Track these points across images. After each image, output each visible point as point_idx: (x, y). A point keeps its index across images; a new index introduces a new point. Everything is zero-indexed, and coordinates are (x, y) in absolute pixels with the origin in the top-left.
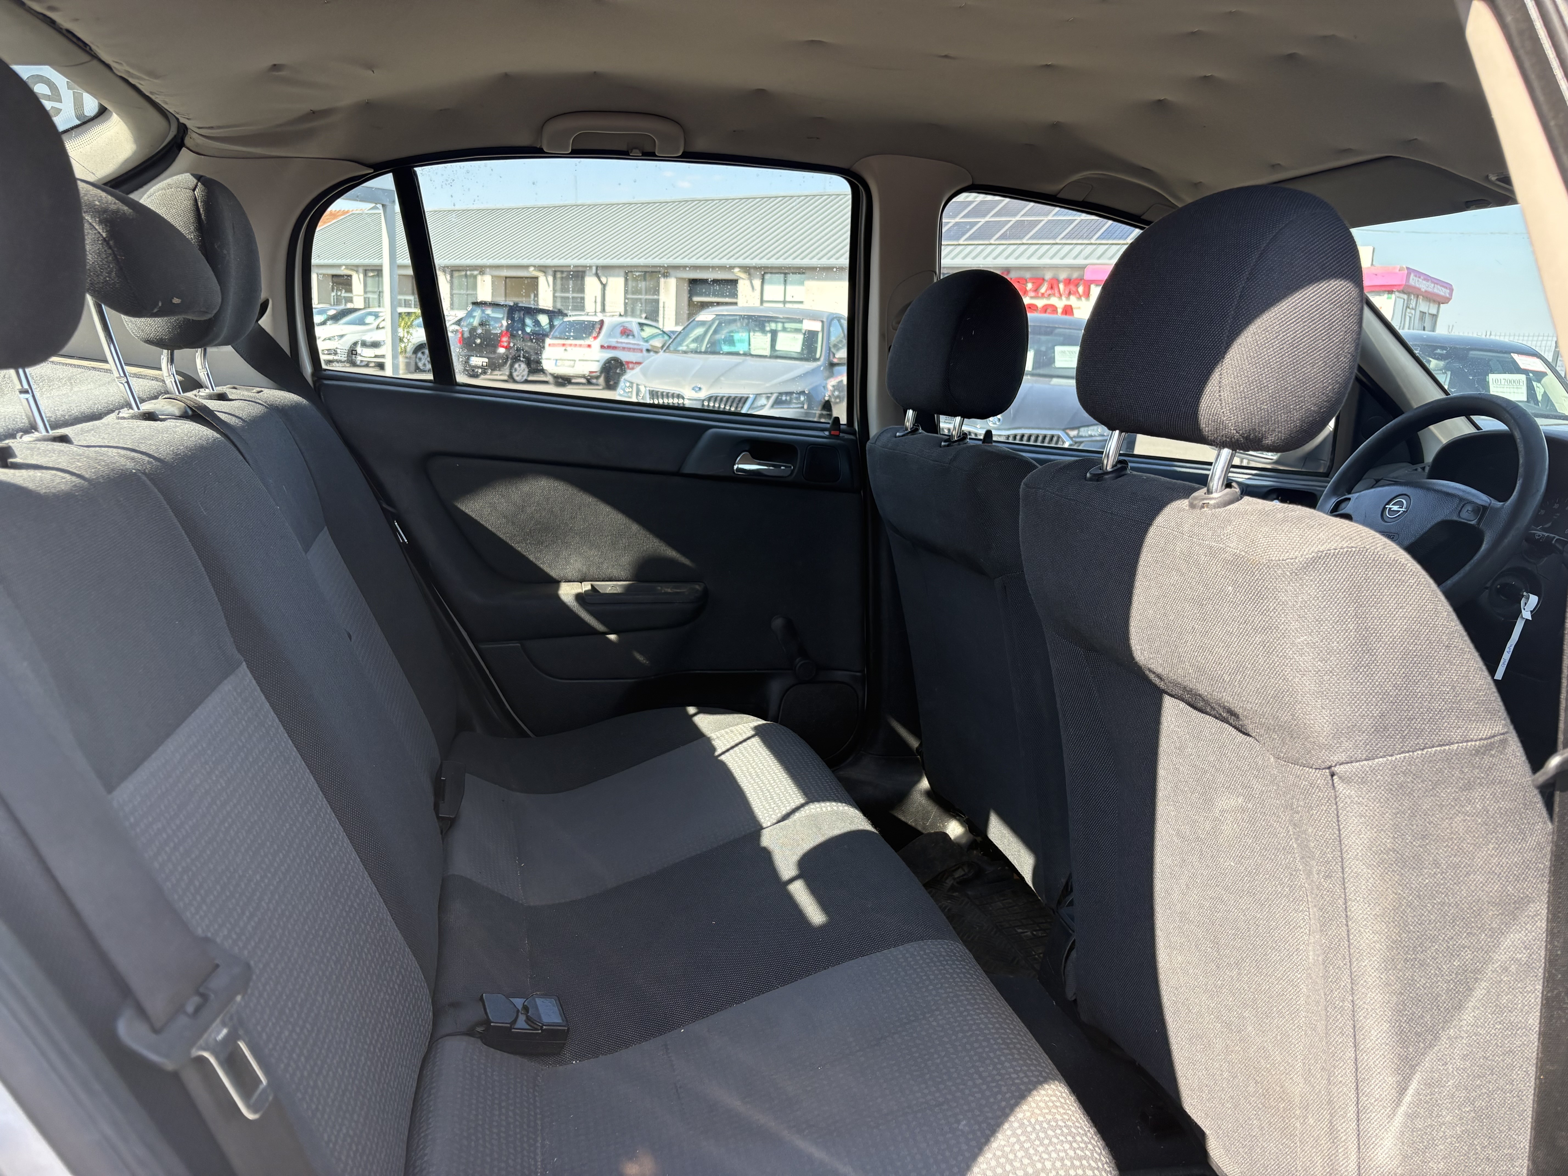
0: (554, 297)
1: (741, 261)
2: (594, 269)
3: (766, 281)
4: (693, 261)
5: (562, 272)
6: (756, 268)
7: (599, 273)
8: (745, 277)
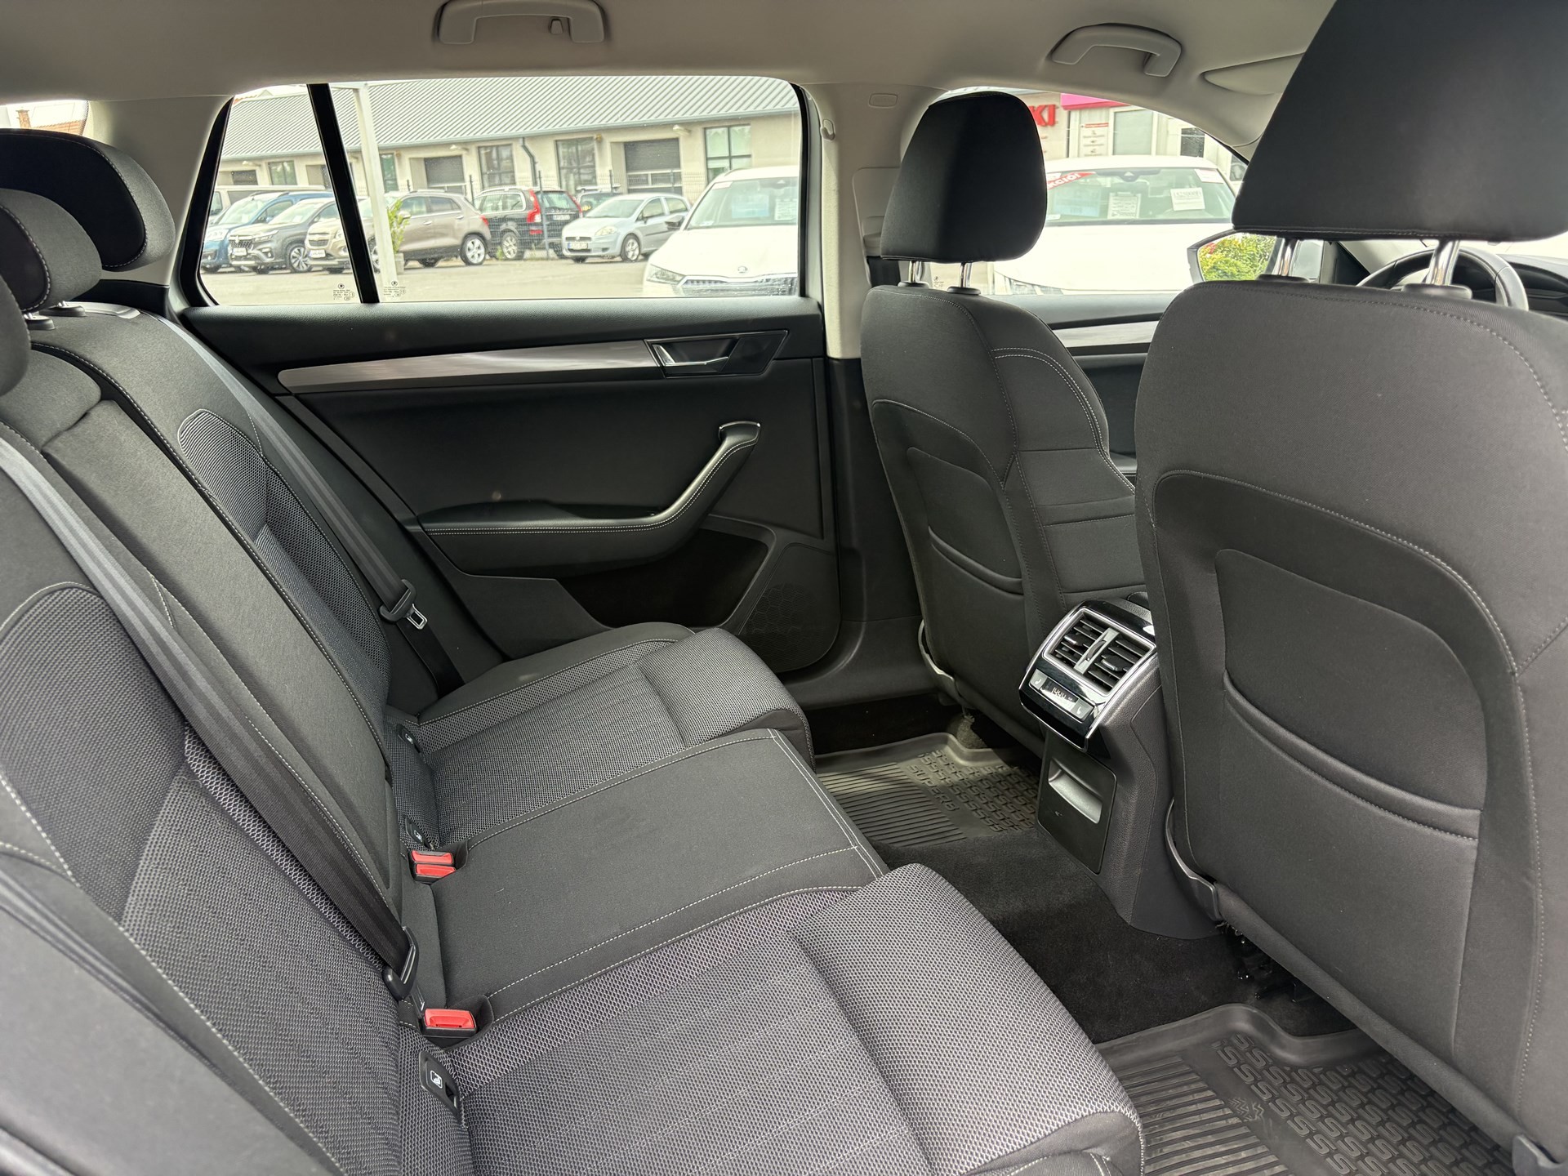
0: (482, 174)
1: (678, 117)
2: (521, 140)
3: (708, 137)
5: (486, 147)
6: (699, 122)
7: (527, 144)
8: (687, 134)
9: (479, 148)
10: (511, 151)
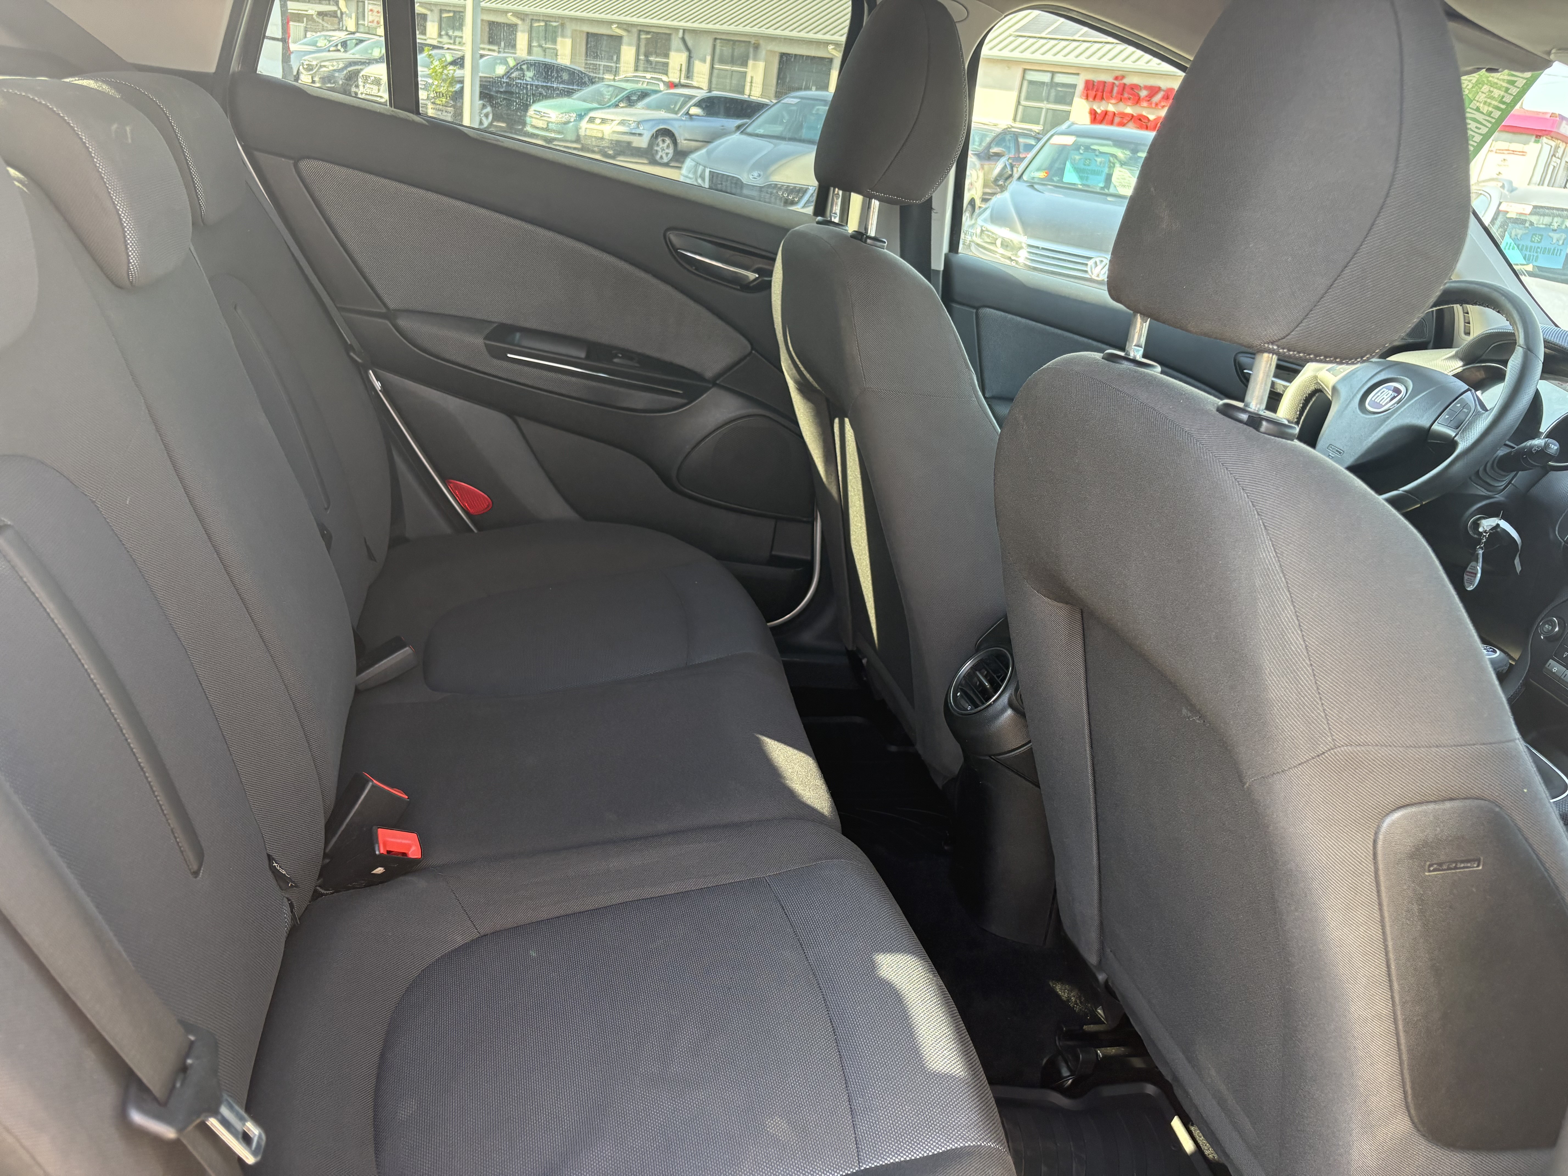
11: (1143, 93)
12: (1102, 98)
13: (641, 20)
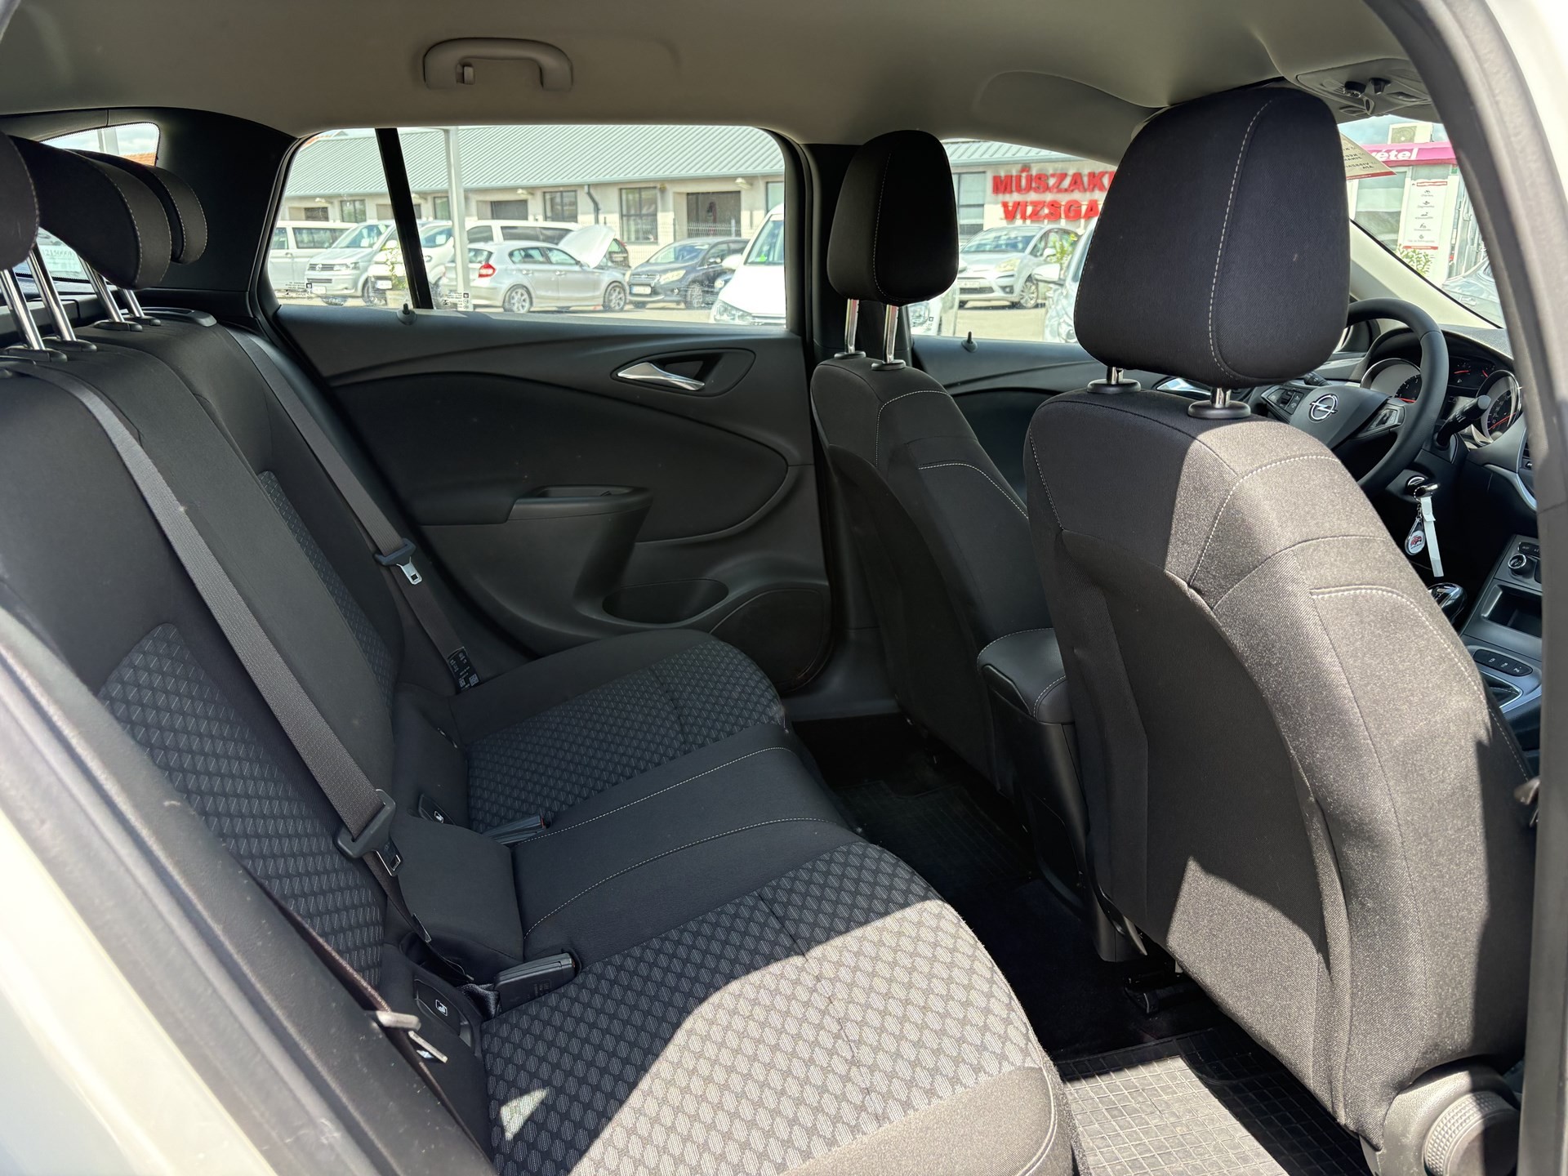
0: (546, 218)
1: (742, 170)
2: (586, 188)
4: (692, 173)
5: (551, 194)
6: (762, 177)
7: (592, 191)
8: (749, 186)
9: (544, 193)
10: (576, 197)
11: (1052, 181)
12: (1011, 192)
13: (545, 182)
